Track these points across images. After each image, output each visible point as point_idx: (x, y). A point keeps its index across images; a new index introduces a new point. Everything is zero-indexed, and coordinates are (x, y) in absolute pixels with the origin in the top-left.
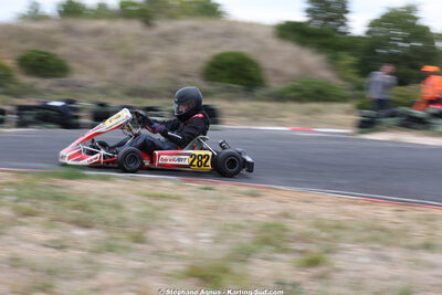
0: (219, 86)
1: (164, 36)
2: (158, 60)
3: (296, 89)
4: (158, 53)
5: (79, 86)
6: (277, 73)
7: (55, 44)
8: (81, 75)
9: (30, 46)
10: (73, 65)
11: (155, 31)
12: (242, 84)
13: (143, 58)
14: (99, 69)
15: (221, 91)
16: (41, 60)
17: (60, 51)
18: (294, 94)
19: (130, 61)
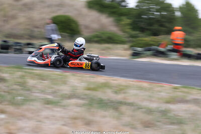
1: (25, 5)
2: (22, 18)
3: (97, 36)
6: (87, 27)
11: (20, 3)
12: (68, 33)
13: (14, 17)
18: (96, 39)
19: (7, 18)
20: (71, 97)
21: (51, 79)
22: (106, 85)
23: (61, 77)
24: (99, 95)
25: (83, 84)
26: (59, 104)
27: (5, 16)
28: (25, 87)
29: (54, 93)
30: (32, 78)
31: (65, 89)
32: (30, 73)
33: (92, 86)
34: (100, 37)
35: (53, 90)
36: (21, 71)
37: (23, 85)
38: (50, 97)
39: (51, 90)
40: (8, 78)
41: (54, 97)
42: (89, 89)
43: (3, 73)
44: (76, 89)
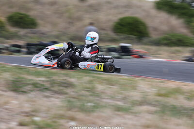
0: (123, 36)
1: (91, 6)
2: (87, 20)
3: (166, 39)
4: (88, 16)
5: (43, 34)
6: (155, 29)
7: (29, 9)
8: (44, 28)
9: (14, 10)
10: (39, 21)
11: (87, 4)
12: (135, 35)
13: (79, 19)
14: (54, 25)
15: (124, 39)
16: (21, 18)
17: (32, 14)
18: (165, 42)
19: (72, 20)
20: (141, 103)
21: (120, 84)
22: (178, 91)
23: (130, 82)
24: (171, 101)
25: (154, 89)
26: (130, 111)
27: (70, 18)
28: (94, 93)
29: (124, 99)
30: (101, 83)
31: (136, 95)
32: (98, 78)
33: (163, 92)
34: (169, 40)
35: (123, 96)
36: (89, 76)
37: (92, 90)
38: (120, 103)
39: (121, 95)
40: (75, 83)
41: (125, 103)
42: (160, 95)
43: (71, 78)
44: (147, 95)
